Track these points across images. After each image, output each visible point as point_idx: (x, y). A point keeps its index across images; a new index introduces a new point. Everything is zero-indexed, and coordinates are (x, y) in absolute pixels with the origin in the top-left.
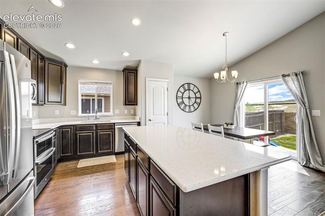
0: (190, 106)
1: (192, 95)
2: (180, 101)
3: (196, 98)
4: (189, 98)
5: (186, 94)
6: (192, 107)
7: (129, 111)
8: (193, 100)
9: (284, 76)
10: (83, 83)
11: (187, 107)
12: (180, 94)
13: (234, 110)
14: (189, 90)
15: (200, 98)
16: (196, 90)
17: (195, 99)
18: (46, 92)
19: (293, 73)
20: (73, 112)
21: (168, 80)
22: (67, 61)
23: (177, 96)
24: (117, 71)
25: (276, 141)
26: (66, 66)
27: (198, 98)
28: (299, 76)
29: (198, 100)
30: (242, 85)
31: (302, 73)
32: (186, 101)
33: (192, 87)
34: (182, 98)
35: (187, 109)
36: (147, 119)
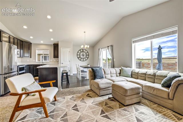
0: (83, 59)
1: (84, 54)
2: (78, 56)
5: (82, 54)
6: (84, 59)
7: (56, 60)
8: (85, 56)
10: (38, 50)
11: (82, 59)
12: (78, 54)
14: (83, 52)
15: (89, 55)
16: (86, 52)
18: (24, 53)
20: (34, 61)
21: (70, 48)
22: (31, 42)
24: (51, 45)
26: (31, 44)
27: (87, 55)
29: (87, 56)
30: (100, 49)
32: (82, 56)
34: (80, 55)
35: (82, 60)
36: (61, 63)
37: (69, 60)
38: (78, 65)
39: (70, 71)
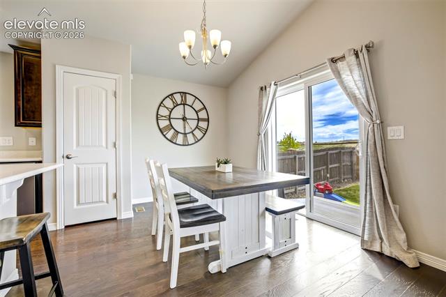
0: (185, 134)
1: (190, 113)
2: (164, 123)
3: (199, 120)
4: (184, 119)
5: (178, 112)
6: (190, 136)
8: (193, 124)
9: (334, 61)
11: (180, 136)
12: (164, 112)
13: (259, 138)
14: (184, 105)
15: (208, 120)
16: (198, 106)
17: (197, 121)
19: (350, 50)
21: (116, 76)
23: (157, 114)
25: (343, 193)
27: (203, 120)
28: (360, 55)
29: (203, 125)
30: (268, 89)
31: (368, 47)
32: (178, 125)
33: (190, 100)
34: (170, 119)
35: (180, 139)
36: (59, 155)
37: (112, 139)
38: (160, 169)
39: (115, 196)
